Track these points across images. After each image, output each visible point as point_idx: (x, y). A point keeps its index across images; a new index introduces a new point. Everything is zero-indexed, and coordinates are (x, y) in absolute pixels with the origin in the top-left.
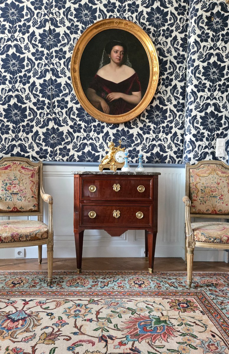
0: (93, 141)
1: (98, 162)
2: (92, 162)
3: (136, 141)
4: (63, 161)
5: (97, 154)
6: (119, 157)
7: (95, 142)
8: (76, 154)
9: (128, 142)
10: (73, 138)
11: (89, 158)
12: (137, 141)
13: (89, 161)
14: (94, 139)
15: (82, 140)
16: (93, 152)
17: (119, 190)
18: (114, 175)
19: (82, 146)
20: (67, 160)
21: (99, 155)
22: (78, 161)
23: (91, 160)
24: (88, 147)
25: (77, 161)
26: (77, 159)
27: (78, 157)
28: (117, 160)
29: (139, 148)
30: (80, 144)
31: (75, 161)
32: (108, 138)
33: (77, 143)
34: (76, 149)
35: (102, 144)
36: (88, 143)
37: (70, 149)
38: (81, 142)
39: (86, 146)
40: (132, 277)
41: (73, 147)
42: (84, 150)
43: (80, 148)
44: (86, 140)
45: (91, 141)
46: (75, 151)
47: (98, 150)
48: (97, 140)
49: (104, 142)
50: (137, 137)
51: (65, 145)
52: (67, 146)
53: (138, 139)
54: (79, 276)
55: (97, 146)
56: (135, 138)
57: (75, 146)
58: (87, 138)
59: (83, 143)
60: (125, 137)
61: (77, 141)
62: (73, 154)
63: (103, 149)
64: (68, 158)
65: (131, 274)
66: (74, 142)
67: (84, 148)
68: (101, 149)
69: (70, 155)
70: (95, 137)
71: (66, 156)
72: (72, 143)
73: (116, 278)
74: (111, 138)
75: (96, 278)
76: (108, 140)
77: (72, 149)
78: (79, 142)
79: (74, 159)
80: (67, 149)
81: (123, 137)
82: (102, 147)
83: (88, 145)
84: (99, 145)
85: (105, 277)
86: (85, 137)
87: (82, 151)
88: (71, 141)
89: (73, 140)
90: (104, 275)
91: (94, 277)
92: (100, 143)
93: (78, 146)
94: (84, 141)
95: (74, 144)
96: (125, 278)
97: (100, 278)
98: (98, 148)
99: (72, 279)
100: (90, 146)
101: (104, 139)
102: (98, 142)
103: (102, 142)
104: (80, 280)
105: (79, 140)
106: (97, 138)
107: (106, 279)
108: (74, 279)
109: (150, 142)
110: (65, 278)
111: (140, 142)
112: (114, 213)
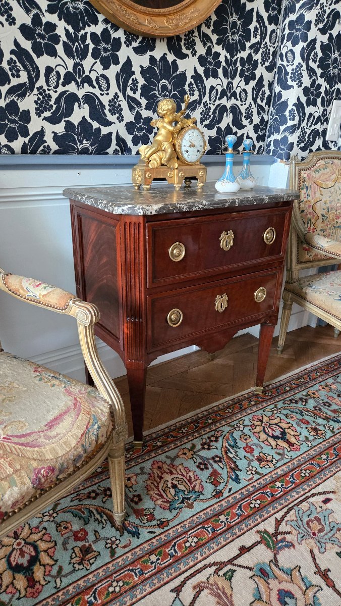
0: (94, 87)
1: (107, 153)
2: (91, 154)
4: (12, 151)
5: (105, 130)
6: (190, 146)
7: (97, 91)
8: (51, 130)
9: (175, 96)
10: (33, 75)
11: (86, 144)
12: (193, 95)
13: (85, 151)
14: (95, 84)
15: (64, 85)
16: (95, 125)
17: (231, 247)
19: (63, 103)
20: (24, 150)
21: (111, 133)
22: (56, 153)
23: (91, 148)
24: (80, 106)
25: (52, 152)
26: (54, 147)
27: (56, 137)
28: (185, 155)
30: (57, 95)
31: (47, 151)
32: (130, 82)
33: (47, 92)
34: (47, 114)
35: (117, 100)
36: (80, 93)
37: (28, 110)
38: (61, 89)
39: (76, 104)
40: (246, 418)
41: (36, 106)
42: (69, 116)
43: (58, 108)
44: (73, 82)
45: (87, 88)
46: (45, 119)
47: (107, 116)
48: (103, 86)
49: (120, 94)
50: (193, 84)
51: (12, 96)
52: (19, 100)
53: (194, 91)
54: (153, 459)
55: (104, 106)
56: (189, 85)
57: (42, 102)
58: (77, 78)
59: (65, 92)
60: (168, 83)
61: (49, 86)
62: (40, 129)
63: (120, 114)
64: (27, 143)
65: (236, 411)
66: (40, 87)
67: (70, 112)
68: (115, 115)
69: (31, 134)
70: (99, 76)
71: (19, 136)
72: (32, 89)
73: (227, 435)
74: (138, 83)
75: (189, 450)
76: (131, 89)
77: (36, 113)
78: (54, 90)
79: (44, 147)
80: (21, 110)
81: (163, 81)
82: (117, 108)
83: (81, 102)
84: (110, 101)
85: (204, 441)
86: (69, 72)
87: (65, 121)
88: (28, 85)
89: (36, 82)
90: (197, 435)
91: (184, 449)
92: (111, 97)
93: (52, 103)
94: (67, 88)
95: (41, 94)
96: (241, 429)
97: (199, 447)
98: (107, 111)
99: (147, 476)
100: (84, 103)
101: (121, 84)
102: (106, 92)
103: (116, 93)
104: (167, 473)
105: (54, 81)
106: (102, 81)
107: (213, 447)
108: (151, 474)
109: (217, 100)
110: (129, 479)
111: (198, 98)
112: (217, 301)
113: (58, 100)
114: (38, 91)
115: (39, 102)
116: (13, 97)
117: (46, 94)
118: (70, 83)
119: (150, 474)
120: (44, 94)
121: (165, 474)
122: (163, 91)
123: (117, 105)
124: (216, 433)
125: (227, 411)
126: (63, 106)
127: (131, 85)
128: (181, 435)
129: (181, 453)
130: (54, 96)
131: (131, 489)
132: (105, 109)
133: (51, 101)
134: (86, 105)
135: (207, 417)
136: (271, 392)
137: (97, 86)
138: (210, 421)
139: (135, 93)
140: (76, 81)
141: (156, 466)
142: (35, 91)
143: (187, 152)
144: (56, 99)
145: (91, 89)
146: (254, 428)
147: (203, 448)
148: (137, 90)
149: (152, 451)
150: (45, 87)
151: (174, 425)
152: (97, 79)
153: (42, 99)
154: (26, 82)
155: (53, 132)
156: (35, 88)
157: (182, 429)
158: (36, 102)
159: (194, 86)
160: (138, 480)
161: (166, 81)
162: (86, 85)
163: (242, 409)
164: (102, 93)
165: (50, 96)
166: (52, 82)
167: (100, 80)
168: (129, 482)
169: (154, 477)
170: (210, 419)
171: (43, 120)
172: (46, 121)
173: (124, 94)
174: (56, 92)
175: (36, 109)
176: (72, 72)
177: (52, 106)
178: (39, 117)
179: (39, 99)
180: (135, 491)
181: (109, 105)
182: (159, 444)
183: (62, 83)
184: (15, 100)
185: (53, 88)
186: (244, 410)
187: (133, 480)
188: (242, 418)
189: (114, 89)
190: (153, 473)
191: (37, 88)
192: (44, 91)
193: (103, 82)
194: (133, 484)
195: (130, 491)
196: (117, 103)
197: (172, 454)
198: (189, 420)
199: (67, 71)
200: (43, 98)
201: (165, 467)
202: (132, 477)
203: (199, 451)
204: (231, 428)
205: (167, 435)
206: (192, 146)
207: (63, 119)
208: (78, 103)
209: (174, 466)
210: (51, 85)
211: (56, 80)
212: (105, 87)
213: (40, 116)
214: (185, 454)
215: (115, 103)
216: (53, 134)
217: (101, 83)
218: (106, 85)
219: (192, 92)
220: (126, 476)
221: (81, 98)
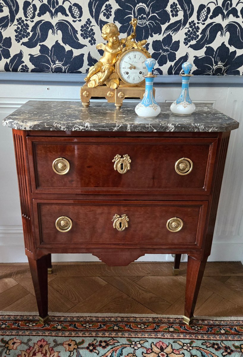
0: (67, 15)
1: (80, 72)
2: (65, 72)
3: (173, 16)
5: (76, 52)
6: (131, 68)
7: (70, 19)
8: (27, 52)
9: (153, 18)
10: (14, 9)
11: (58, 64)
12: (177, 15)
13: (58, 70)
14: (68, 12)
15: (39, 15)
16: (68, 48)
17: (128, 171)
18: (116, 132)
19: (38, 29)
20: (7, 69)
21: (82, 55)
22: (33, 71)
23: (63, 68)
24: (53, 32)
25: (30, 70)
26: (31, 66)
27: (32, 59)
28: (125, 77)
29: (179, 36)
30: (33, 24)
31: (25, 69)
32: (104, 8)
33: (25, 22)
34: (25, 40)
35: (89, 25)
36: (54, 21)
37: (10, 38)
38: (37, 19)
39: (50, 31)
40: (150, 341)
41: (16, 34)
42: (44, 41)
43: (34, 35)
44: (48, 12)
45: (60, 16)
46: (23, 44)
47: (79, 40)
48: (75, 14)
49: (93, 21)
50: (177, 5)
52: (3, 30)
53: (177, 11)
54: (43, 337)
55: (77, 31)
56: (172, 6)
57: (21, 30)
58: (51, 9)
59: (41, 21)
60: (145, 6)
61: (27, 17)
62: (18, 52)
63: (92, 38)
64: (9, 63)
65: (149, 329)
66: (19, 18)
67: (44, 37)
68: (87, 38)
69: (12, 56)
70: (72, 5)
71: (3, 57)
72: (12, 21)
73: (118, 347)
74: (111, 8)
75: (76, 344)
76: (105, 15)
77: (15, 39)
78: (31, 20)
79: (23, 66)
80: (4, 38)
81: (141, 4)
82: (90, 32)
83: (55, 28)
84: (82, 27)
85: (94, 342)
86: (44, 4)
87: (40, 45)
88: (9, 18)
89: (16, 15)
90: (94, 334)
91: (73, 340)
92: (83, 22)
93: (29, 31)
94: (42, 17)
95: (19, 24)
96: (136, 348)
97: (86, 345)
98: (79, 36)
99: (26, 347)
100: (58, 30)
101: (94, 11)
102: (79, 19)
103: (89, 20)
104: (42, 353)
105: (31, 13)
106: (75, 9)
107: (97, 351)
108: (31, 348)
109: (208, 19)
110: (14, 344)
111: (183, 18)
112: (114, 219)
113: (34, 29)
114: (17, 22)
115: (18, 30)
117: (24, 24)
118: (45, 13)
119: (30, 347)
120: (22, 24)
121: (41, 353)
122: (139, 14)
123: (89, 29)
124: (111, 341)
125: (139, 326)
126: (39, 33)
127: (104, 11)
128: (82, 328)
129: (67, 343)
130: (31, 25)
131: (8, 352)
132: (77, 34)
133: (28, 29)
134: (59, 32)
135: (116, 323)
136: (200, 327)
137: (69, 14)
138: (116, 328)
139: (108, 18)
140: (50, 12)
141: (39, 344)
142: (16, 22)
143: (127, 73)
144: (32, 27)
145: (64, 18)
146: (148, 352)
147: (88, 348)
148: (111, 15)
149: (49, 330)
150: (24, 18)
151: (85, 318)
152: (70, 8)
153: (21, 28)
154: (8, 15)
155: (29, 55)
156: (16, 19)
157: (88, 324)
158: (16, 31)
159: (178, 6)
160: (19, 348)
161: (144, 5)
162: (59, 14)
163: (155, 331)
164: (75, 20)
165: (27, 26)
166: (29, 14)
167: (73, 8)
168: (13, 345)
169: (31, 351)
170: (117, 326)
171: (21, 45)
172: (24, 45)
173: (97, 20)
174: (33, 21)
175: (16, 36)
176: (47, 4)
177: (29, 34)
178: (18, 42)
179: (18, 28)
180: (9, 354)
181: (81, 30)
182: (59, 327)
183: (38, 14)
185: (30, 19)
186: (156, 332)
187: (15, 346)
188: (147, 339)
189: (86, 14)
190: (33, 348)
191: (17, 19)
192: (23, 21)
193: (76, 11)
194: (13, 348)
195: (6, 353)
196: (90, 28)
197: (60, 340)
198: (100, 319)
199: (42, 3)
200: (22, 27)
201: (46, 348)
202: (17, 343)
203: (82, 348)
204: (128, 343)
205: (72, 322)
206: (133, 67)
207: (39, 44)
208: (52, 30)
209: (52, 350)
210: (29, 17)
211: (33, 11)
212: (77, 14)
213: (19, 42)
214: (70, 345)
215: (88, 28)
216: (30, 56)
217: (74, 11)
218: (79, 13)
219: (175, 13)
220: (15, 340)
221: (54, 26)
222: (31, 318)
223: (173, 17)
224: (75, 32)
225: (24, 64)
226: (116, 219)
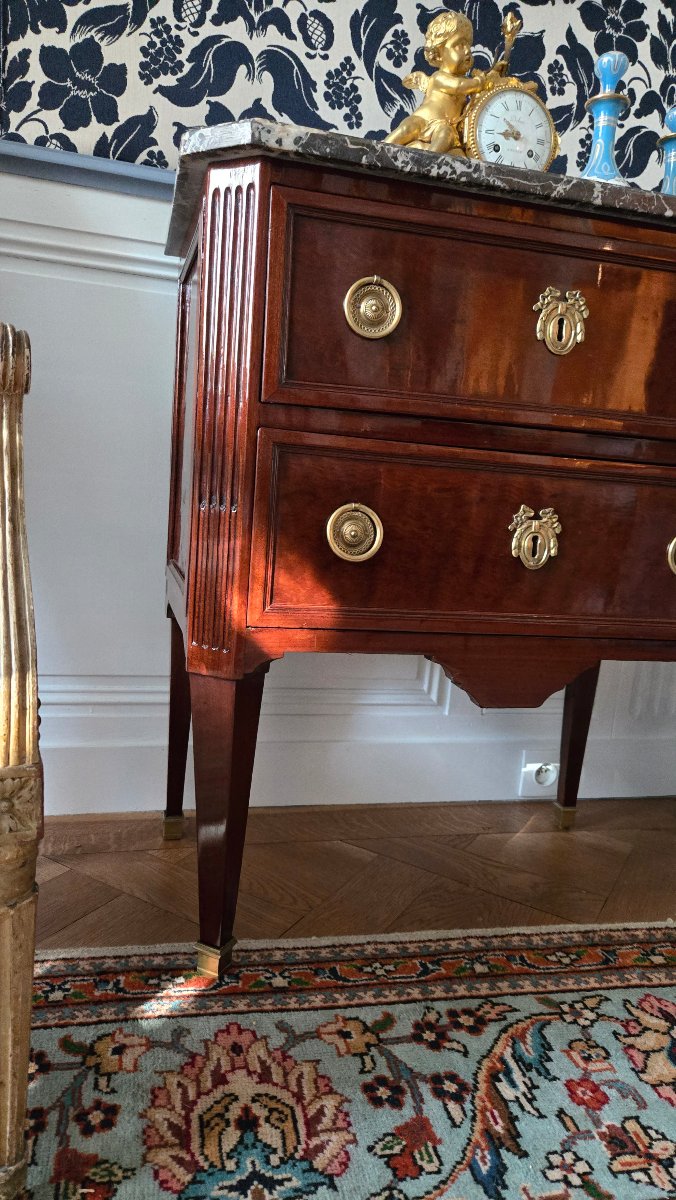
0: (292, 37)
4: (72, 150)
6: (506, 135)
7: (298, 47)
8: (170, 116)
12: (562, 92)
14: (295, 29)
15: (216, 21)
17: (577, 347)
19: (209, 60)
20: (102, 149)
24: (250, 74)
29: (568, 144)
30: (196, 42)
31: (156, 164)
32: (388, 37)
33: (174, 32)
34: (169, 80)
35: (349, 74)
36: (256, 45)
37: (124, 65)
38: (208, 30)
39: (242, 70)
40: (615, 996)
41: (144, 60)
42: (222, 91)
43: (196, 71)
44: (240, 19)
45: (273, 37)
46: (161, 90)
47: (317, 109)
48: (315, 37)
49: (359, 64)
50: (562, 68)
51: (89, 31)
52: (105, 41)
53: (563, 83)
54: (231, 1018)
55: (314, 84)
56: (551, 69)
57: (159, 52)
58: (252, 12)
59: (218, 38)
60: (491, 54)
61: (180, 19)
62: (144, 112)
63: (354, 109)
64: (110, 138)
65: (587, 965)
66: (158, 18)
67: (224, 83)
68: (340, 108)
69: (123, 118)
70: (307, 13)
71: (94, 118)
72: (138, 20)
73: (521, 1025)
74: (407, 42)
75: (366, 1029)
76: (390, 55)
77: (140, 73)
78: (192, 30)
79: (151, 154)
80: (106, 63)
82: (348, 92)
83: (256, 65)
84: (329, 74)
85: (432, 1017)
87: (208, 102)
88: (130, 11)
89: (151, 8)
90: (416, 993)
91: (350, 1019)
92: (334, 64)
93: (183, 56)
94: (224, 29)
95: (158, 33)
96: (582, 1021)
97: (404, 1028)
98: (318, 97)
99: (178, 1059)
100: (264, 70)
101: (364, 39)
102: (323, 53)
103: (348, 59)
104: (250, 1073)
105: (193, 10)
106: (315, 25)
107: (455, 1045)
108: (198, 1058)
109: (631, 116)
110: (119, 1050)
111: (576, 103)
112: (517, 524)
113: (197, 54)
114: (152, 26)
115: (152, 51)
116: (93, 33)
117: (170, 37)
118: (234, 18)
119: (193, 1056)
120: (165, 36)
121: (244, 1072)
123: (348, 85)
124: (487, 1008)
125: (553, 958)
126: (209, 69)
127: (390, 46)
128: (363, 979)
129: (332, 1028)
130: (191, 43)
131: (103, 1082)
132: (315, 91)
133: (180, 52)
134: (267, 77)
135: (475, 955)
137: (299, 36)
138: (479, 968)
139: (397, 64)
140: (249, 19)
141: (227, 1041)
142: (146, 27)
143: (497, 148)
144: (193, 50)
145: (282, 41)
146: (633, 1032)
147: (417, 1038)
148: (405, 59)
149: (243, 994)
150: (171, 21)
151: (358, 948)
152: (302, 21)
153: (159, 45)
154: (127, 5)
155: (175, 124)
156: (147, 20)
157: (378, 965)
158: (144, 50)
159: (566, 71)
160: (147, 1063)
161: (486, 50)
162: (272, 29)
163: (607, 966)
164: (312, 52)
165: (179, 43)
166: (188, 12)
167: (309, 22)
168: (117, 1057)
169: (201, 1070)
170: (482, 964)
171: (155, 92)
172: (163, 95)
173: (369, 64)
174: (195, 34)
175: (143, 65)
177: (180, 65)
178: (146, 84)
179: (152, 44)
180: (113, 1091)
181: (326, 83)
182: (279, 982)
183: (214, 17)
184: (96, 39)
185: (189, 26)
186: (617, 969)
187: (128, 1060)
188: (601, 992)
189: (343, 46)
190: (207, 1057)
191: (152, 20)
192: (168, 29)
193: (316, 30)
194: (121, 1068)
195: (96, 1086)
196: (349, 82)
197: (300, 1021)
198: (412, 948)
200: (163, 43)
201: (258, 1051)
202: (133, 1046)
203: (398, 1040)
204: (544, 1009)
205: (316, 964)
206: (514, 135)
207: (206, 99)
208: (249, 68)
209: (285, 1057)
210: (186, 19)
211: (199, 8)
212: (320, 40)
213: (149, 82)
214: (346, 1035)
215: (344, 81)
216: (175, 129)
217: (311, 29)
218: (324, 36)
219: (557, 87)
220: (119, 1038)
221: (255, 58)
222: (158, 961)
223: (554, 94)
224: (311, 84)
225: (155, 149)
226: (522, 524)
